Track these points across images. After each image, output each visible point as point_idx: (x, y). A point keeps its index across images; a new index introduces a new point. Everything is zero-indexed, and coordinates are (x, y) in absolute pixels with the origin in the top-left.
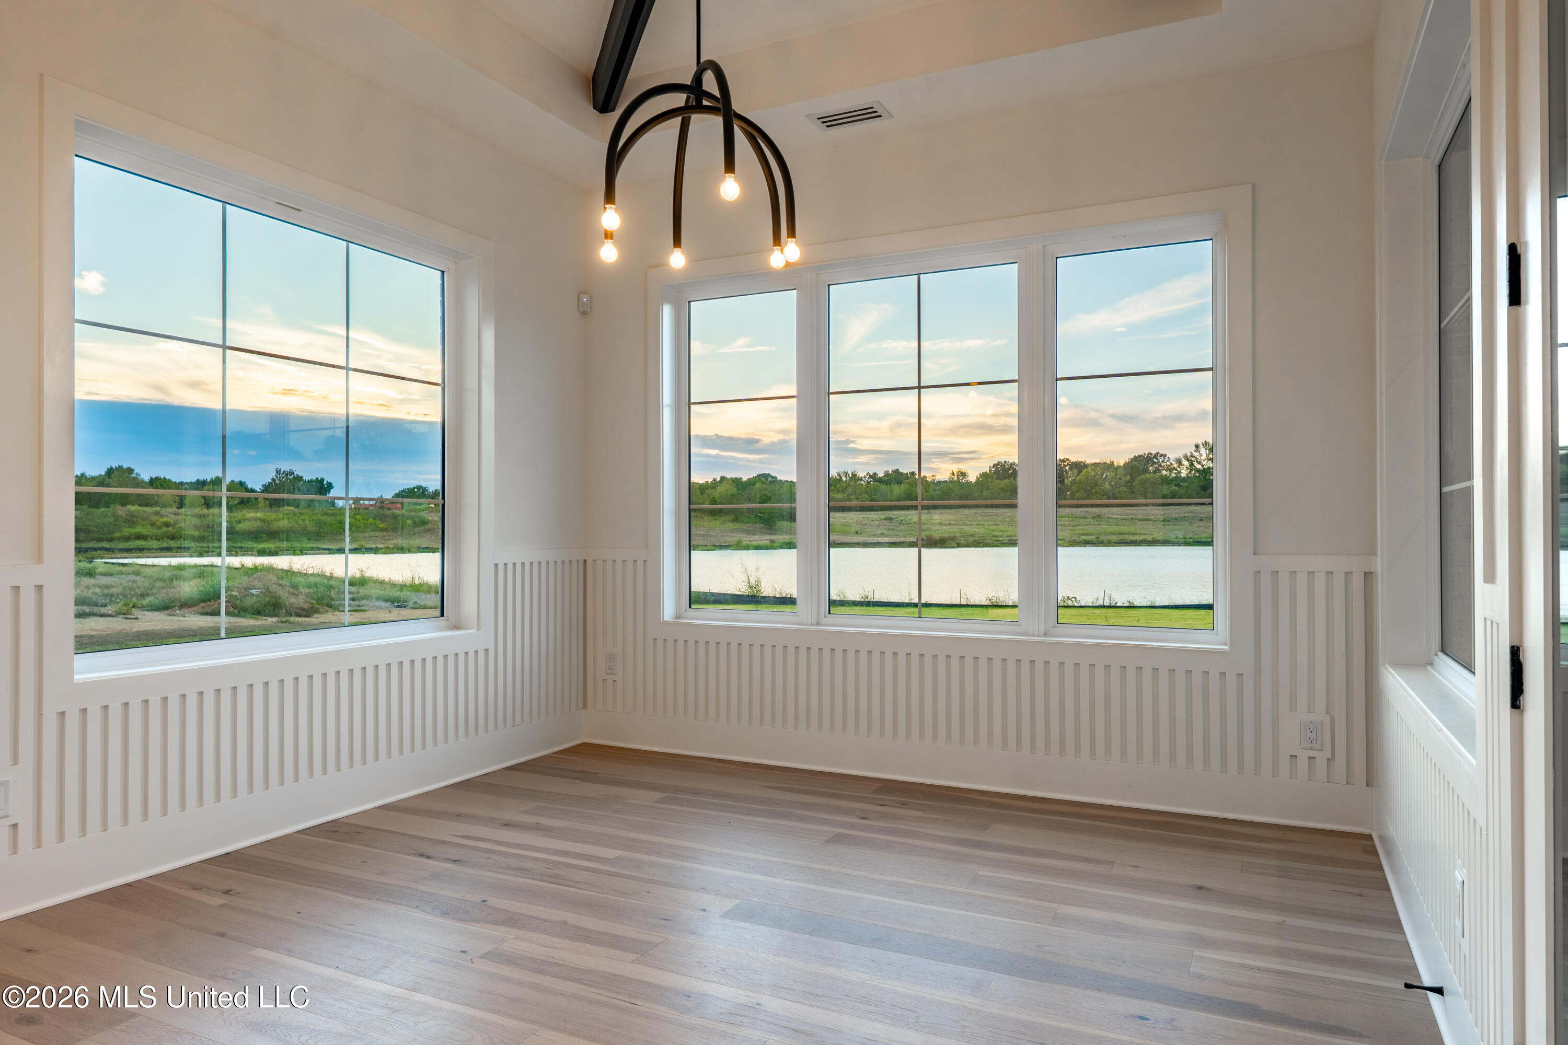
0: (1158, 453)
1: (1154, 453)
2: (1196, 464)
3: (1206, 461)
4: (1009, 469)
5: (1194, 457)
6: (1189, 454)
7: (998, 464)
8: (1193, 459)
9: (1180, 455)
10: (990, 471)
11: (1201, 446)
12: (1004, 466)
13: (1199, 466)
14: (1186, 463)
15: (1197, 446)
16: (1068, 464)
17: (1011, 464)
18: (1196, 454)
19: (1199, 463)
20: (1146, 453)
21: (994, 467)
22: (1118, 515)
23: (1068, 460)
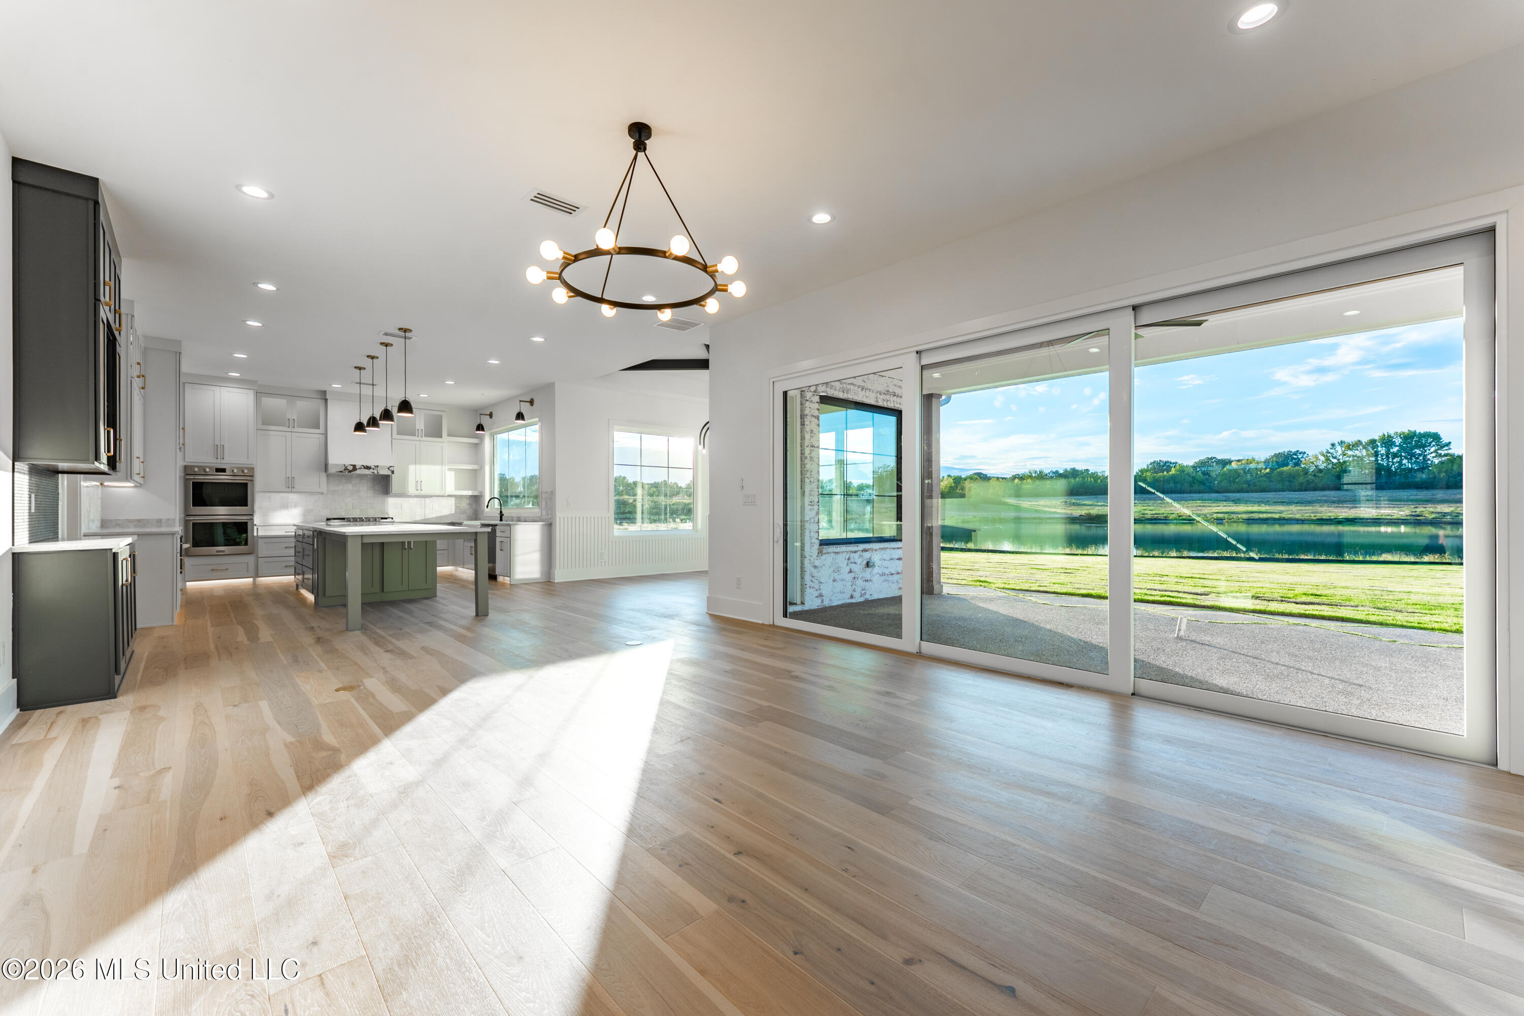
0: (1298, 451)
1: (1293, 451)
2: (1331, 459)
3: (1341, 456)
4: (1163, 466)
5: (1329, 453)
6: (1325, 451)
7: (1154, 462)
8: (1329, 455)
9: (1316, 452)
10: (1148, 467)
11: (1337, 444)
12: (1159, 463)
13: (1335, 461)
14: (1322, 458)
15: (1333, 445)
16: (1215, 461)
17: (1166, 462)
18: (1331, 451)
19: (1335, 458)
20: (1286, 451)
21: (1151, 464)
22: (1256, 498)
23: (1214, 458)
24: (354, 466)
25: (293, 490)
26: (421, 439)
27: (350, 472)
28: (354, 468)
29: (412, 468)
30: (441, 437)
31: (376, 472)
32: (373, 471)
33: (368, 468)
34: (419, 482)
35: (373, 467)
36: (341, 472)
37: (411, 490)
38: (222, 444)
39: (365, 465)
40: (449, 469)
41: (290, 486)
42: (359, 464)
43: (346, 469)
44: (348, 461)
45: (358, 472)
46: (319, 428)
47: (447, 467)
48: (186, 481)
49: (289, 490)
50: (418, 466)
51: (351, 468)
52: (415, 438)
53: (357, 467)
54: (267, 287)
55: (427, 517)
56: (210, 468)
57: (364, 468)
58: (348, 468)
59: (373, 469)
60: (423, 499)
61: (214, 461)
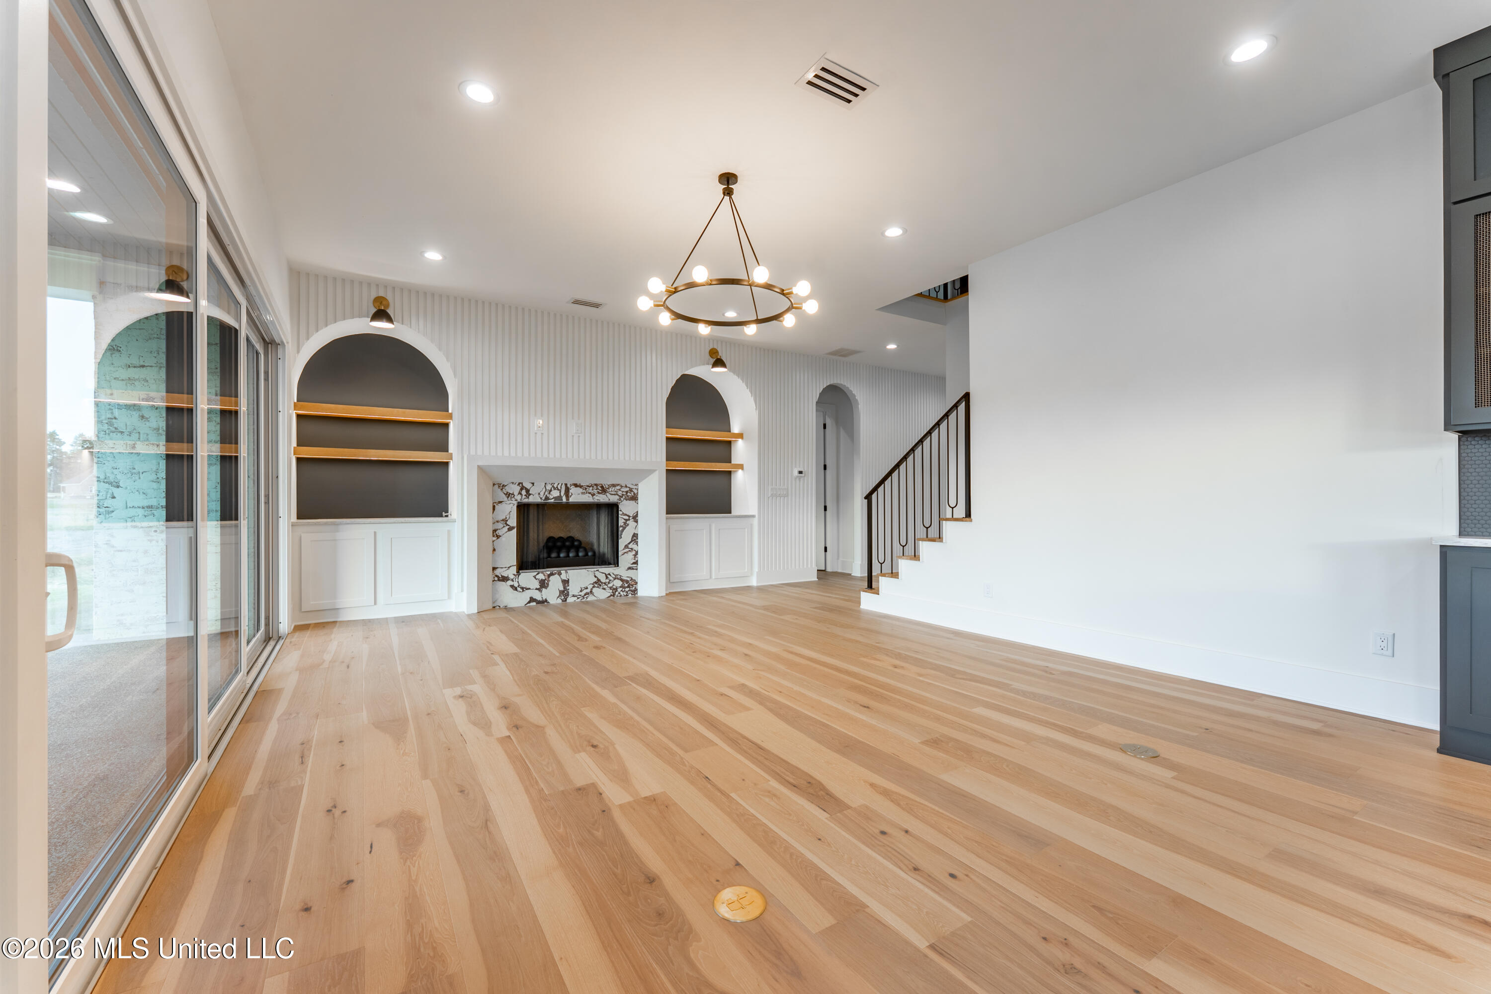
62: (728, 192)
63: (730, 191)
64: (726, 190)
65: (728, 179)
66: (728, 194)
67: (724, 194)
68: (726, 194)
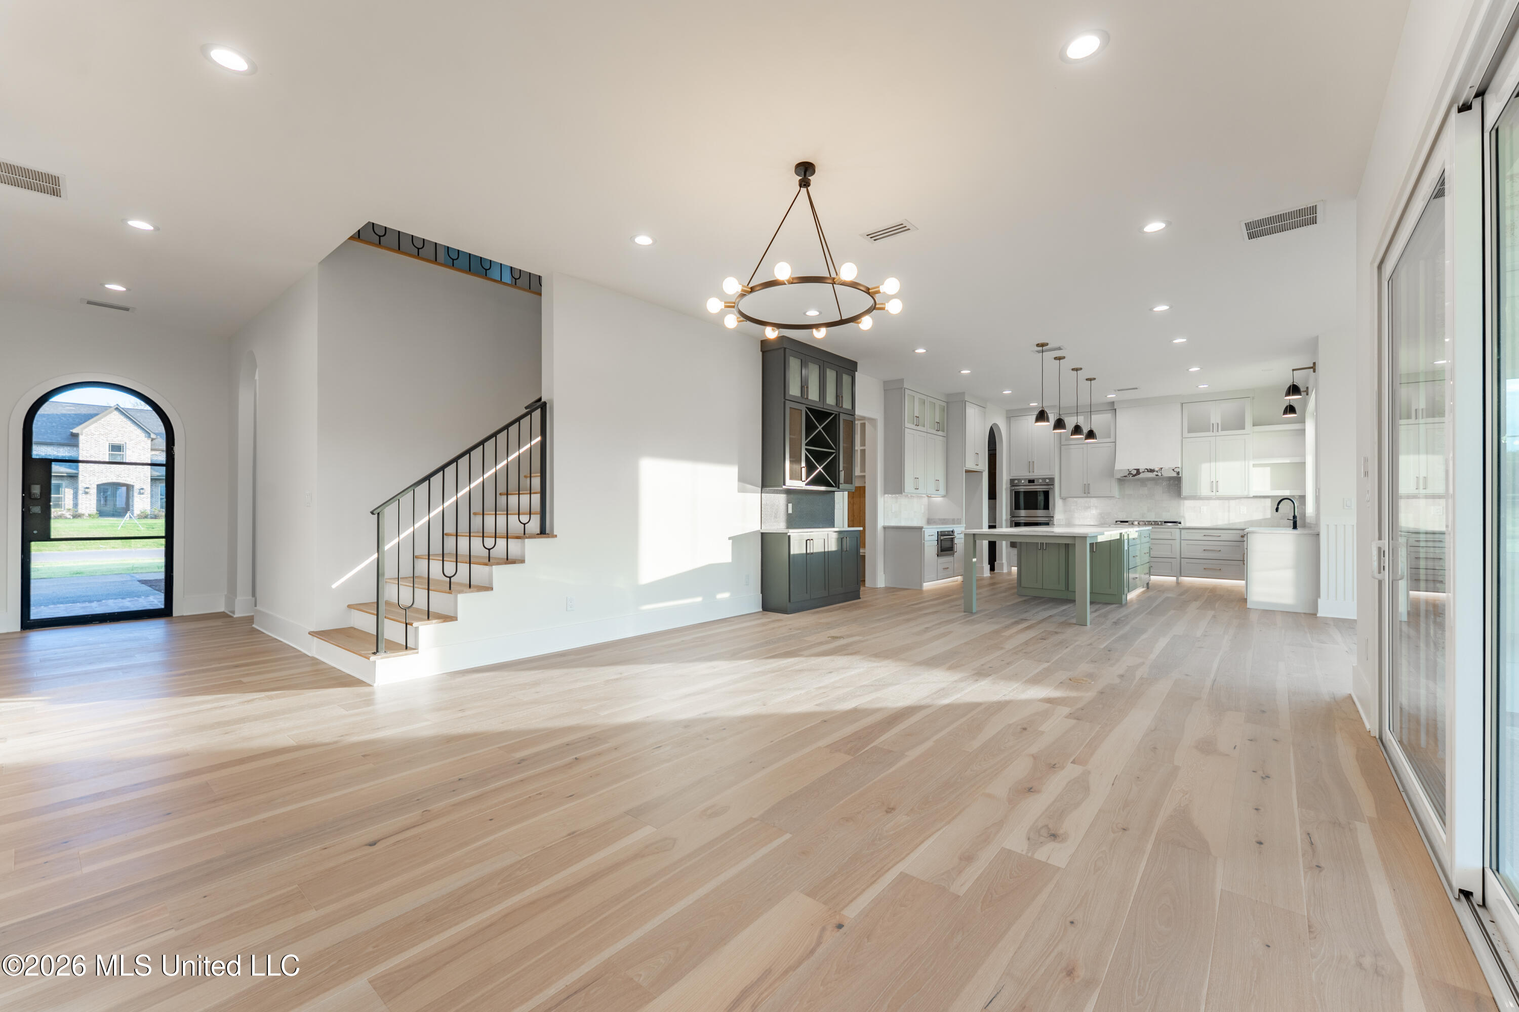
24: (1138, 470)
25: (1089, 495)
26: (1218, 434)
27: (1134, 476)
28: (1138, 472)
29: (1205, 467)
30: (1244, 429)
31: (1160, 474)
32: (1157, 474)
33: (1152, 471)
34: (1214, 482)
35: (1157, 469)
36: (1125, 476)
37: (1205, 491)
38: (1033, 460)
39: (1148, 468)
40: (1254, 465)
41: (1086, 492)
42: (1142, 467)
43: (1130, 473)
44: (1132, 466)
45: (1141, 476)
46: (1110, 437)
47: (1252, 463)
48: (1011, 491)
49: (1085, 495)
50: (1213, 464)
51: (1134, 472)
52: (1210, 434)
53: (1141, 471)
54: (921, 351)
55: (1231, 522)
56: (1025, 479)
57: (1148, 471)
58: (1132, 472)
59: (1157, 472)
60: (1227, 501)
61: (1028, 474)
62: (805, 184)
63: (807, 183)
64: (802, 181)
65: (806, 170)
66: (804, 185)
67: (801, 186)
68: (802, 185)
